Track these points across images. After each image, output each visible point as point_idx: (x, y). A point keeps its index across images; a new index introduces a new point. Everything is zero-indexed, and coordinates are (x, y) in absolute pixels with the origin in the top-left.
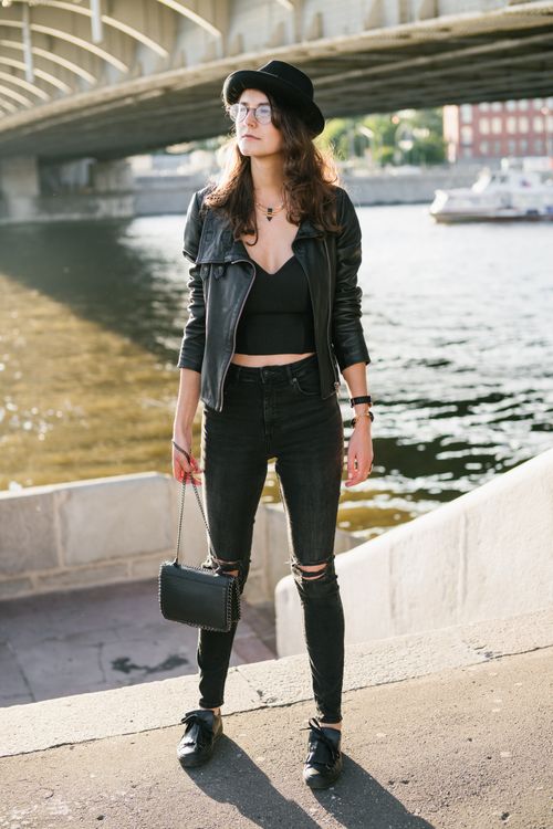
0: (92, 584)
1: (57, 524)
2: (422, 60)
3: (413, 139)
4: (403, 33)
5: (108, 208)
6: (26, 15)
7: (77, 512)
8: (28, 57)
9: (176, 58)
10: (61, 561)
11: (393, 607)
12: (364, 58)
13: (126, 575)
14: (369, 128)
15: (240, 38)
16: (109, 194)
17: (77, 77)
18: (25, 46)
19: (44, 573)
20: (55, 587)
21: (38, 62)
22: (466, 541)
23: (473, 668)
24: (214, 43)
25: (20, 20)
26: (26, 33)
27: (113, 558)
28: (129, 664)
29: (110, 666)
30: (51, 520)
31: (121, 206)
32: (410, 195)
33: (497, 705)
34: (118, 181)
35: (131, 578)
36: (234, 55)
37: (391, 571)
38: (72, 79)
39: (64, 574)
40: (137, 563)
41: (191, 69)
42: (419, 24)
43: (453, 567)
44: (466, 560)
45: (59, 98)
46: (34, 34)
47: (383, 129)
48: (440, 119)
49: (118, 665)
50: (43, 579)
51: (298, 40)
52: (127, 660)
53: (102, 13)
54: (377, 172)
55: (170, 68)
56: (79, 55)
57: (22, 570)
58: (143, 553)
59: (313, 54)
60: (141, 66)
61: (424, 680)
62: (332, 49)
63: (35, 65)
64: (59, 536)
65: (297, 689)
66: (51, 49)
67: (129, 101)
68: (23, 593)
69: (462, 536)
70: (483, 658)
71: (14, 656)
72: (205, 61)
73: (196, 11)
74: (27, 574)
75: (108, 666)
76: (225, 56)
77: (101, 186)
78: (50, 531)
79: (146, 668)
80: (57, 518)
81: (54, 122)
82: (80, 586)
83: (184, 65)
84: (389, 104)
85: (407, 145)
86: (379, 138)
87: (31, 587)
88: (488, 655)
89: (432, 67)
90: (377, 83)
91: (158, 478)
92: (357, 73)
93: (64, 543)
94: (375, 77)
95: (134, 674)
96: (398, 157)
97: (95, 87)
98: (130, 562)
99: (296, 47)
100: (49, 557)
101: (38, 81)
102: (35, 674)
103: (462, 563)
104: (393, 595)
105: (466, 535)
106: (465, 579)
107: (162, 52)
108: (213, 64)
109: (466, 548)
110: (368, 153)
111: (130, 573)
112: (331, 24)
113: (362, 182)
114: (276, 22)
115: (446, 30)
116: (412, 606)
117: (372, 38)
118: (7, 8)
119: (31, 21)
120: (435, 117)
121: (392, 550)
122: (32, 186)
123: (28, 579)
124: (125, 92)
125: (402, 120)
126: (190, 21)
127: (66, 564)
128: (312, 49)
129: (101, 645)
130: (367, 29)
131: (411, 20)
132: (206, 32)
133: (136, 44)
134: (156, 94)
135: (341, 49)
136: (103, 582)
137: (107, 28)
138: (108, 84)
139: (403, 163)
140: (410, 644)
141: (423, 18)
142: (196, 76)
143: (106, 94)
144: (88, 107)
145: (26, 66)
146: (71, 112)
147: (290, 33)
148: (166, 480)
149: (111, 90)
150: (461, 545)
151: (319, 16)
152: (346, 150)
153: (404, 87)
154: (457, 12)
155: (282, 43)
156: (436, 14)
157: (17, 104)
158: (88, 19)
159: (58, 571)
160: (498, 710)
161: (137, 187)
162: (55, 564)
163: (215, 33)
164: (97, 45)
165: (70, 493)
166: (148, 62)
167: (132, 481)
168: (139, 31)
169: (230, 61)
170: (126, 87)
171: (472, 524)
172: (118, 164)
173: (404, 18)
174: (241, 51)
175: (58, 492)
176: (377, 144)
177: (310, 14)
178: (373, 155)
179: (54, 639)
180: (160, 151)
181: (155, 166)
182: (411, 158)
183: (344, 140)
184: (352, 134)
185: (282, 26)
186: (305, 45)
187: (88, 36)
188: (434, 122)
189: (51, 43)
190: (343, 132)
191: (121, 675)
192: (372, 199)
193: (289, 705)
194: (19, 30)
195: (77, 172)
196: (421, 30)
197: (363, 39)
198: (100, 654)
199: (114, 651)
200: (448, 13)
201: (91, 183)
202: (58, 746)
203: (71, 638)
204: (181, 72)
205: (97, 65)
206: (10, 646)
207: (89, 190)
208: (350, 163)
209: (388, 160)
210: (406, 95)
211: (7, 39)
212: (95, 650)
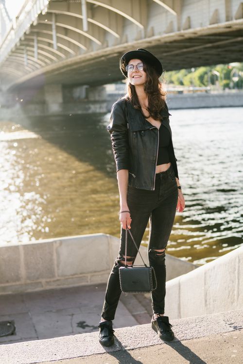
0: (71, 286)
1: (55, 257)
2: (240, 39)
3: (239, 76)
4: (228, 26)
5: (94, 108)
6: (54, 19)
7: (64, 251)
8: (54, 38)
9: (123, 39)
10: (56, 275)
11: (206, 301)
12: (212, 38)
13: (87, 282)
14: (218, 71)
15: (153, 28)
16: (95, 102)
17: (78, 47)
18: (54, 33)
19: (48, 280)
20: (53, 286)
21: (59, 39)
22: (239, 270)
23: (226, 334)
24: (140, 31)
25: (51, 21)
26: (54, 27)
27: (81, 274)
28: (85, 324)
29: (77, 325)
30: (52, 255)
31: (100, 108)
33: (234, 353)
34: (99, 96)
35: (89, 283)
36: (149, 37)
37: (205, 284)
39: (58, 280)
40: (93, 276)
41: (130, 44)
42: (235, 21)
43: (233, 282)
44: (239, 280)
45: (70, 57)
46: (57, 27)
47: (225, 72)
49: (80, 325)
50: (47, 283)
51: (179, 30)
52: (84, 322)
53: (88, 17)
54: (221, 92)
55: (121, 43)
56: (80, 37)
57: (38, 278)
58: (95, 272)
59: (187, 36)
60: (107, 42)
61: (201, 339)
62: (195, 33)
63: (58, 42)
64: (55, 262)
65: (138, 342)
66: (66, 35)
68: (39, 289)
69: (237, 268)
70: (232, 329)
71: (31, 319)
72: (136, 40)
73: (132, 17)
74: (40, 280)
75: (75, 325)
76: (145, 37)
77: (92, 99)
78: (51, 260)
79: (93, 326)
80: (55, 254)
81: (69, 68)
82: (65, 286)
83: (127, 42)
84: (225, 60)
85: (236, 79)
86: (223, 76)
87: (42, 286)
88: (235, 328)
90: (220, 50)
91: (103, 235)
92: (210, 45)
93: (58, 266)
94: (218, 47)
95: (87, 329)
96: (231, 85)
97: (86, 52)
98: (89, 275)
99: (178, 33)
100: (51, 273)
101: (60, 49)
102: (40, 328)
103: (237, 280)
104: (206, 295)
105: (239, 267)
106: (238, 288)
107: (117, 36)
108: (140, 41)
109: (239, 273)
110: (217, 83)
111: (89, 281)
112: (194, 22)
113: (214, 96)
114: (169, 21)
116: (214, 301)
117: (213, 28)
118: (44, 15)
119: (56, 22)
121: (205, 273)
122: (59, 98)
123: (41, 283)
124: (101, 54)
125: (234, 67)
126: (130, 21)
127: (58, 276)
128: (186, 34)
129: (73, 315)
130: (210, 24)
131: (232, 20)
132: (137, 26)
133: (105, 32)
134: (116, 55)
135: (199, 33)
136: (76, 285)
137: (89, 23)
138: (92, 51)
139: (234, 88)
140: (197, 321)
141: (236, 19)
142: (133, 47)
143: (92, 55)
144: (84, 61)
145: (54, 42)
146: (76, 63)
147: (176, 27)
148: (107, 237)
149: (93, 53)
150: (236, 272)
151: (189, 18)
152: (207, 81)
153: (233, 51)
155: (172, 31)
156: (242, 17)
157: (51, 60)
158: (81, 20)
159: (55, 279)
160: (234, 356)
161: (109, 99)
162: (54, 276)
163: (141, 26)
164: (86, 32)
165: (61, 242)
166: (111, 41)
167: (91, 237)
168: (106, 26)
169: (148, 39)
170: (101, 52)
171: (241, 262)
172: (100, 88)
173: (228, 19)
174: (153, 35)
175: (55, 242)
176: (221, 78)
177: (185, 17)
178: (220, 84)
179: (51, 311)
180: (119, 82)
181: (117, 89)
182: (238, 86)
183: (206, 77)
184: (210, 74)
185: (172, 23)
186: (182, 32)
187: (81, 28)
189: (66, 31)
190: (206, 73)
191: (81, 329)
192: (219, 104)
193: (133, 349)
194: (51, 25)
195: (80, 92)
196: (236, 24)
197: (209, 29)
198: (72, 319)
199: (79, 318)
201: (87, 97)
203: (59, 311)
204: (125, 45)
205: (87, 42)
206: (30, 314)
207: (86, 100)
208: (208, 88)
209: (227, 86)
210: (234, 56)
211: (45, 30)
212: (70, 317)
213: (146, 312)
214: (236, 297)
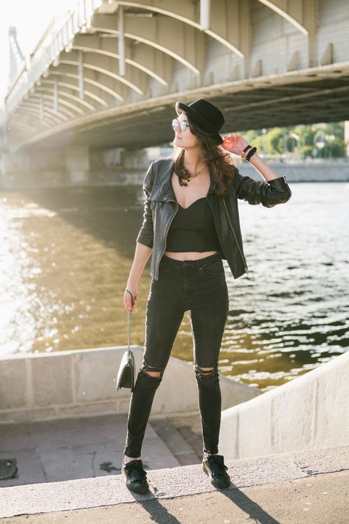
0: (93, 415)
1: (73, 375)
2: (327, 92)
3: (325, 141)
4: (311, 74)
5: (131, 179)
6: (80, 58)
7: (86, 368)
8: (81, 84)
9: (172, 87)
10: (74, 399)
11: (273, 438)
12: (290, 89)
13: (116, 410)
14: (297, 134)
15: (212, 74)
16: (133, 171)
17: (113, 97)
18: (80, 77)
19: (63, 406)
20: (70, 415)
21: (86, 86)
22: (317, 397)
23: (297, 481)
24: (196, 78)
25: (77, 60)
26: (80, 69)
27: (107, 398)
28: (110, 466)
29: (99, 467)
30: (69, 372)
31: (140, 178)
32: (322, 177)
33: (307, 506)
34: (138, 162)
35: (118, 412)
36: (207, 86)
37: (272, 415)
38: (110, 98)
39: (76, 407)
40: (123, 402)
41: (181, 94)
42: (321, 68)
43: (309, 413)
44: (317, 410)
45: (101, 110)
46: (85, 69)
47: (306, 135)
48: (343, 129)
49: (104, 467)
50: (62, 409)
51: (247, 77)
52: (110, 464)
53: (126, 57)
54: (301, 162)
55: (169, 93)
56: (115, 84)
57: (50, 404)
58: (127, 397)
59: (257, 86)
60: (151, 90)
61: (264, 487)
62: (268, 83)
63: (85, 88)
64: (74, 382)
65: (180, 488)
66: (96, 79)
67: (145, 113)
68: (50, 418)
69: (315, 394)
70: (305, 474)
71: (39, 457)
72: (190, 89)
73: (185, 58)
74: (53, 406)
75: (97, 467)
76: (201, 87)
77: (128, 166)
78: (68, 379)
80: (73, 372)
82: (86, 415)
83: (177, 91)
84: (308, 119)
85: (321, 145)
86: (303, 140)
87: (55, 415)
88: (310, 473)
89: (334, 96)
90: (300, 105)
91: (138, 348)
92: (287, 99)
93: (77, 388)
94: (298, 101)
95: (113, 473)
96: (315, 152)
97: (123, 104)
98: (118, 401)
99: (245, 81)
100: (67, 396)
101: (87, 98)
102: (51, 470)
103: (314, 411)
104: (273, 430)
105: (317, 393)
106: (316, 422)
107: (164, 83)
108: (195, 91)
109: (317, 402)
110: (296, 149)
111: (118, 409)
112: (267, 68)
113: (291, 167)
114: (234, 65)
115: (338, 72)
116: (284, 438)
117: (291, 76)
118: (68, 53)
119: (84, 62)
120: (339, 128)
121: (272, 401)
122: (85, 164)
123: (53, 409)
124: (142, 107)
125: (318, 130)
126: (182, 64)
127: (77, 401)
128: (256, 83)
129: (95, 453)
130: (289, 71)
131: (317, 66)
132: (191, 71)
133: (149, 78)
134: (162, 108)
135: (274, 83)
136: (101, 414)
137: (127, 65)
138: (131, 102)
139: (318, 157)
140: (259, 463)
141: (323, 65)
142: (185, 98)
143: (130, 108)
145: (80, 89)
146: (109, 118)
147: (242, 73)
149: (133, 106)
150: (314, 399)
151: (260, 62)
152: (283, 147)
153: (317, 108)
154: (344, 60)
155: (237, 79)
156: (332, 62)
157: (75, 113)
158: (117, 60)
159: (72, 405)
160: (307, 509)
162: (71, 401)
163: (197, 72)
164: (123, 77)
165: (82, 355)
166: (155, 89)
167: (121, 350)
168: (150, 70)
169: (205, 89)
170: (142, 104)
171: (321, 386)
172: (140, 152)
173: (312, 64)
174: (212, 83)
175: (74, 355)
176: (301, 144)
177: (254, 60)
178: (299, 151)
179: (66, 448)
180: (165, 145)
181: (162, 154)
182: (323, 154)
183: (281, 141)
184: (286, 138)
185: (237, 67)
186: (251, 80)
187: (117, 72)
188: (338, 131)
189: (97, 76)
190: (281, 136)
192: (297, 178)
193: (172, 498)
194: (76, 67)
195: (113, 157)
196: (323, 72)
197: (287, 77)
198: (93, 459)
199: (103, 458)
200: (340, 61)
201: (122, 164)
202: (19, 515)
203: (76, 448)
204: (175, 95)
205: (125, 90)
206: (37, 451)
207: (120, 168)
208: (284, 156)
209: (308, 154)
210: (318, 114)
211: (69, 72)
212: (91, 456)
213: (193, 452)
214: (312, 434)
